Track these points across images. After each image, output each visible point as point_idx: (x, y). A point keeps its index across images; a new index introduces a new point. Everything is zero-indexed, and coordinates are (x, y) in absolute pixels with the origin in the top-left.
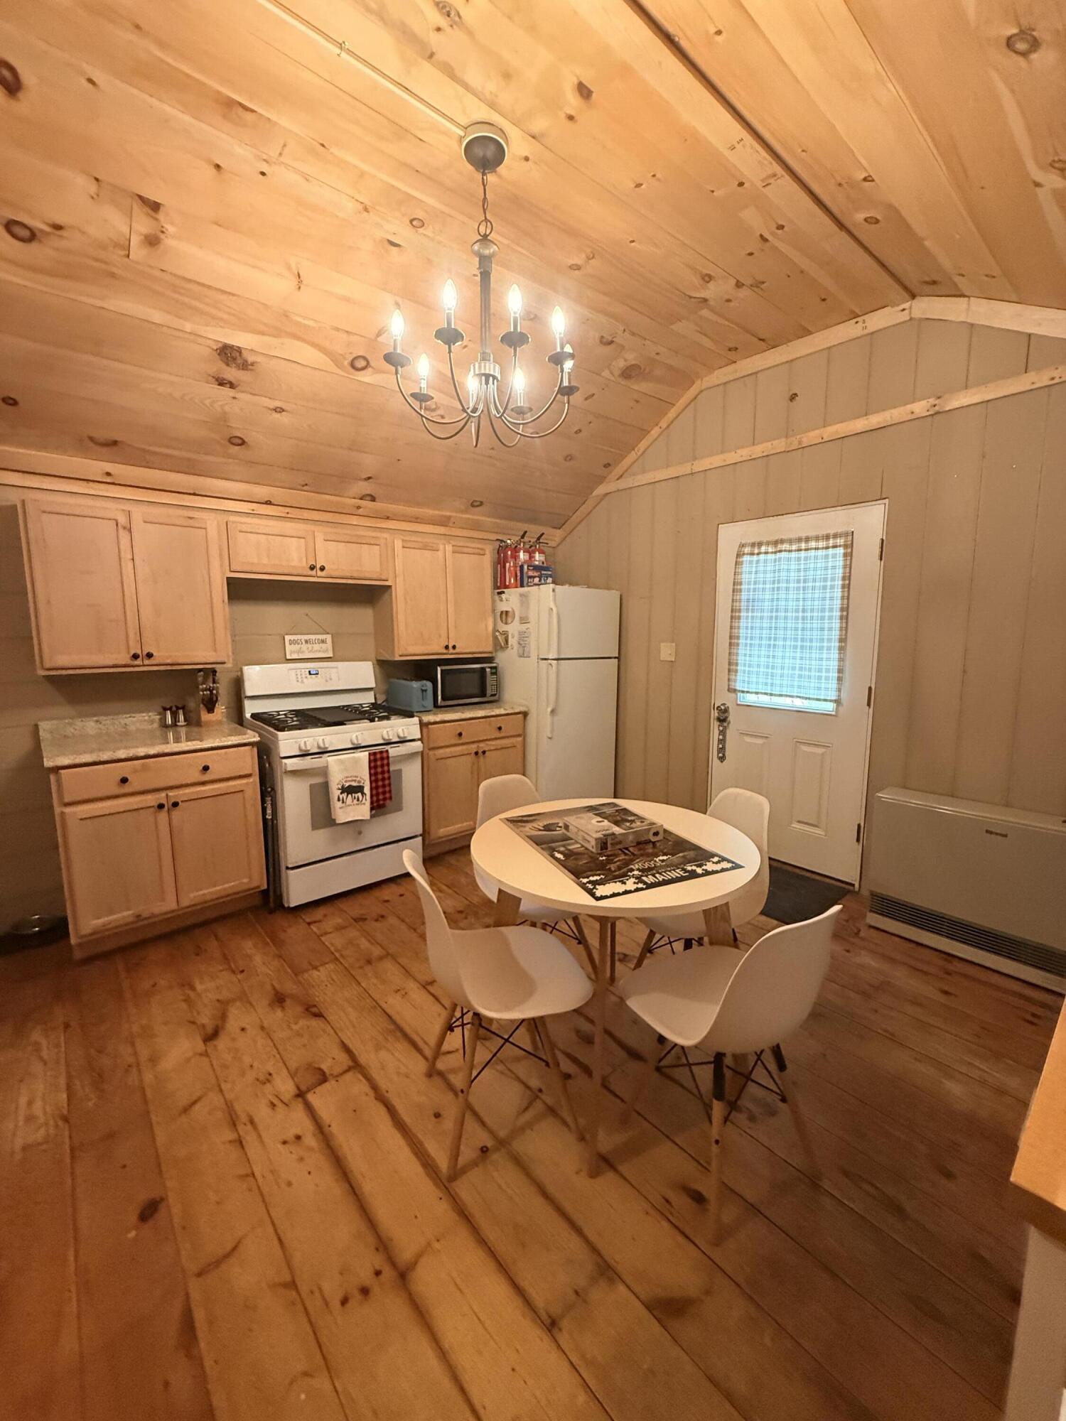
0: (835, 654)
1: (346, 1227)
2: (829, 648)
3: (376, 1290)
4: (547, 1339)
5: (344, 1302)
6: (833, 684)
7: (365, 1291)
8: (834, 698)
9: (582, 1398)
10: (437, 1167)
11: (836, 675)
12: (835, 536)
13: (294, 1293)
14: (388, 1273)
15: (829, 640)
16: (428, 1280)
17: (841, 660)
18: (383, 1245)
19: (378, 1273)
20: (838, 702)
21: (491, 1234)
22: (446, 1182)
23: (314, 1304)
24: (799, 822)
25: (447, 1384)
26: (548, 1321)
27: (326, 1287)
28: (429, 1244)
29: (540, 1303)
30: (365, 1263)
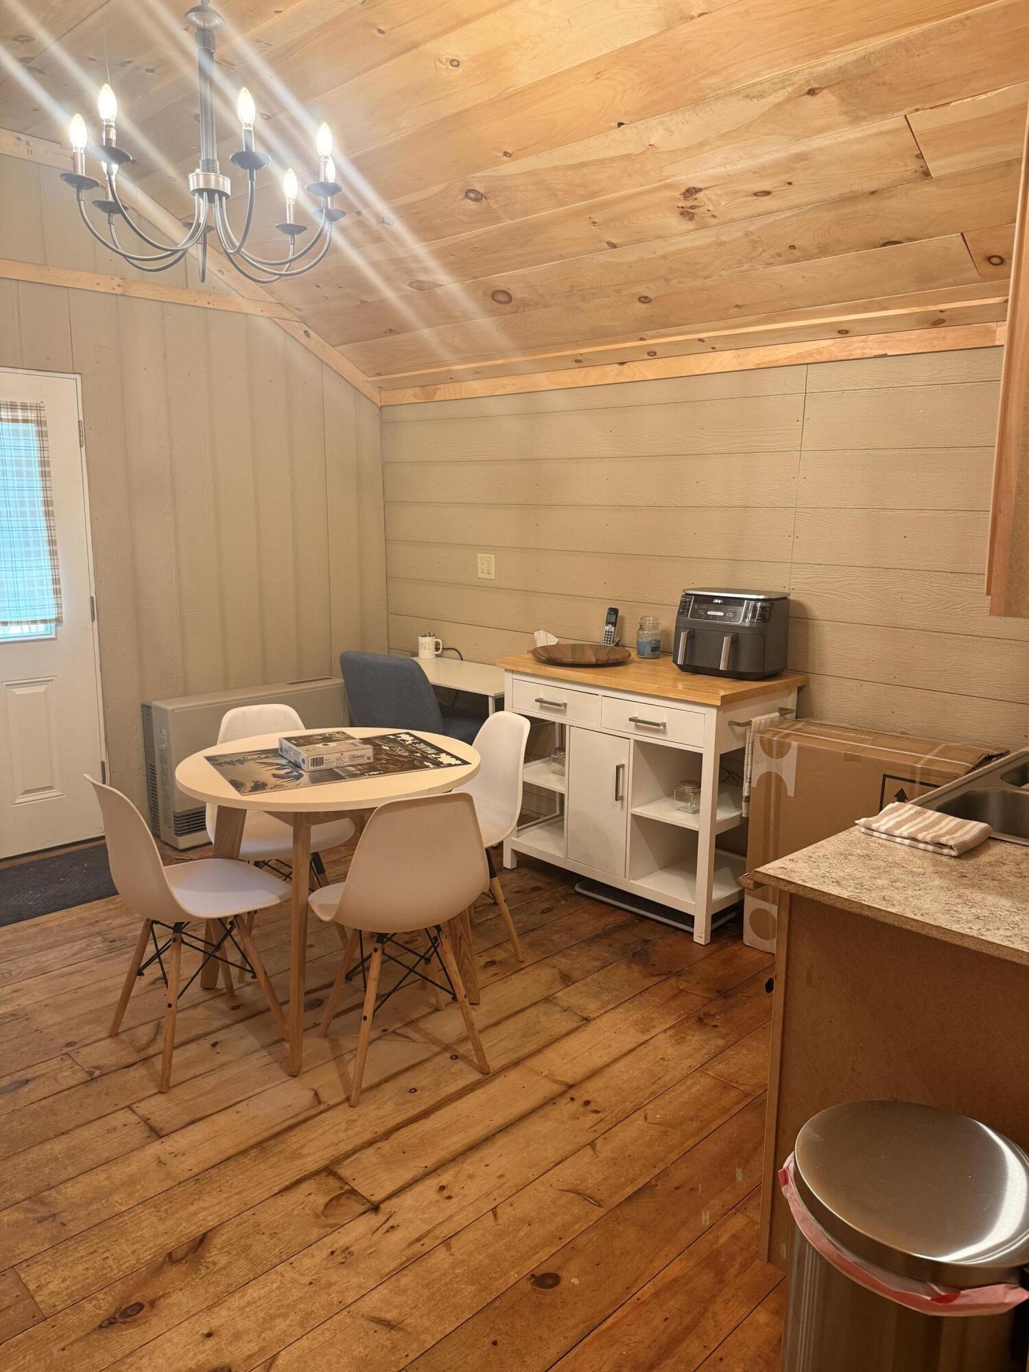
0: (46, 561)
1: (538, 1126)
2: (38, 553)
3: (586, 1098)
4: (592, 1023)
5: (597, 1112)
6: (50, 600)
7: (587, 1103)
8: (53, 617)
9: (619, 1010)
10: (477, 1081)
11: (51, 587)
12: (24, 407)
13: (597, 1141)
14: (572, 1093)
15: (37, 544)
16: (570, 1073)
17: (55, 567)
18: (551, 1101)
19: (572, 1099)
20: (58, 621)
21: (531, 1047)
22: (488, 1075)
23: (602, 1127)
24: (27, 792)
25: (630, 1057)
26: (585, 1022)
27: (589, 1124)
28: (545, 1077)
29: (575, 1025)
30: (565, 1108)
